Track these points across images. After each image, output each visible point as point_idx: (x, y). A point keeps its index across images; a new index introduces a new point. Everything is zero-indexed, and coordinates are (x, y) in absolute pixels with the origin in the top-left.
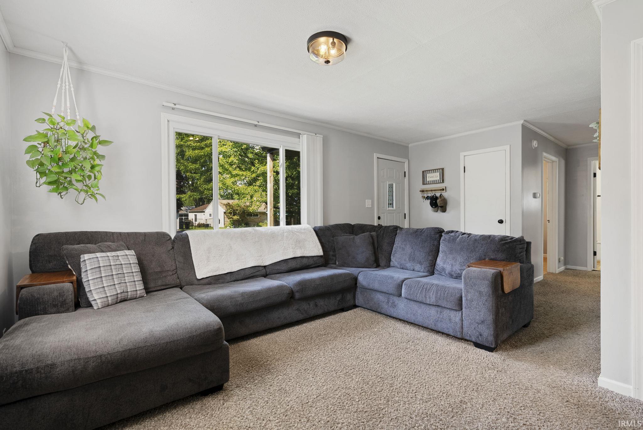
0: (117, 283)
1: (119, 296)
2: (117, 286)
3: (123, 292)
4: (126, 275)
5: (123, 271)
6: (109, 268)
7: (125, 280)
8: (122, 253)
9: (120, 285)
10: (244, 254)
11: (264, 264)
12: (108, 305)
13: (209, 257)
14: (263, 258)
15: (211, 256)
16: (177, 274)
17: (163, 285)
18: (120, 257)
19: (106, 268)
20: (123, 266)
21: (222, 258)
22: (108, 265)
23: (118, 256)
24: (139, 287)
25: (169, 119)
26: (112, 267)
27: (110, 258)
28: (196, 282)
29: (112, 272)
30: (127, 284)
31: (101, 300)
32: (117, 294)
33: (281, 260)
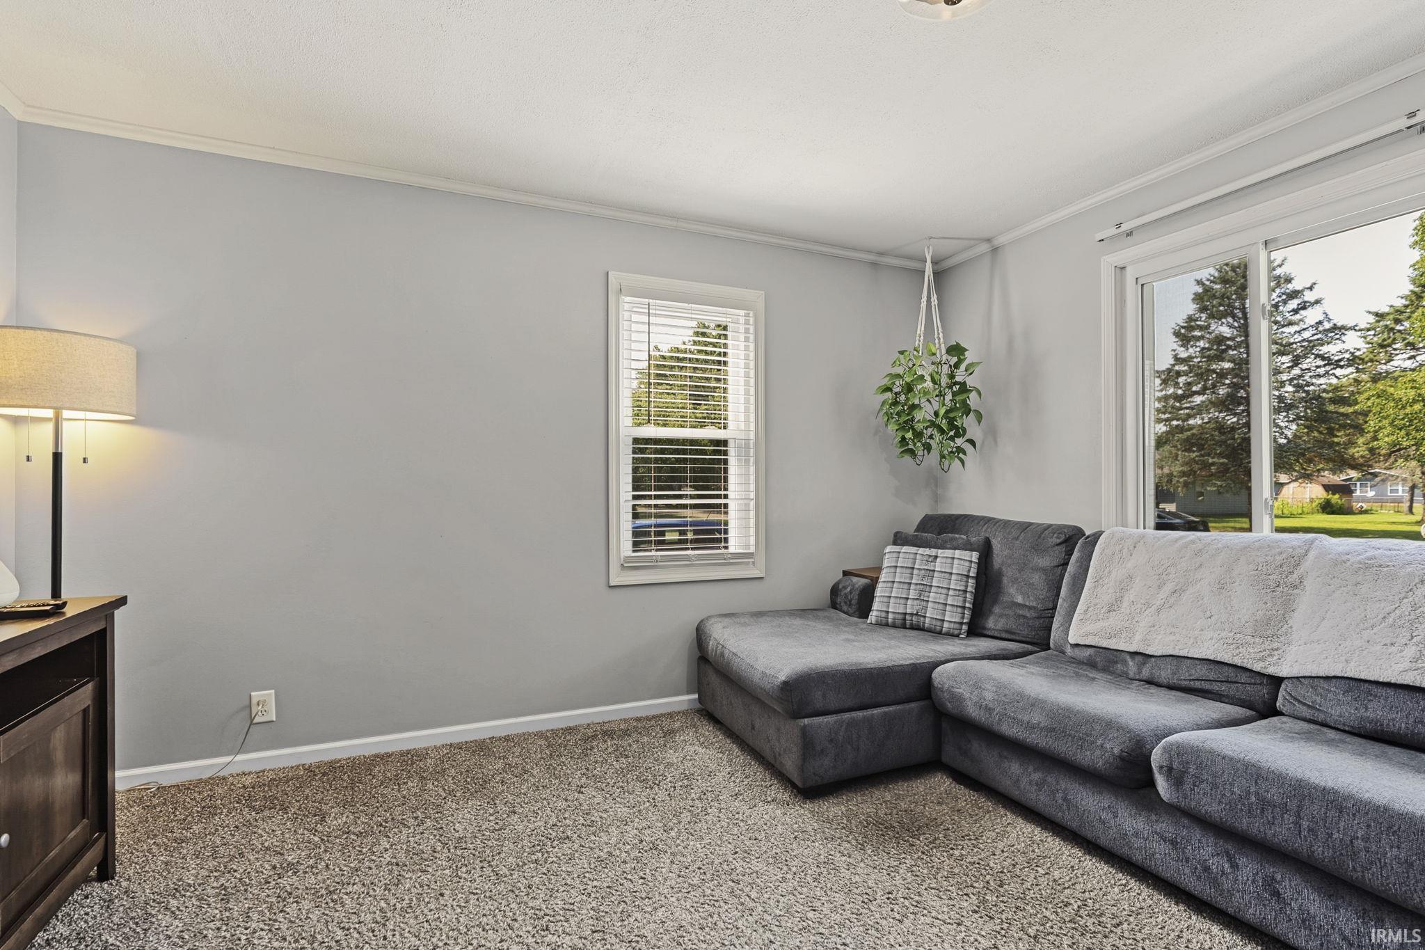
0: (913, 596)
1: (908, 617)
2: (909, 602)
3: (917, 614)
4: (933, 589)
5: (932, 583)
6: (909, 571)
7: (928, 597)
8: (948, 553)
9: (916, 602)
10: (1208, 614)
11: (1271, 670)
12: (883, 624)
13: (1119, 599)
14: (1276, 650)
15: (1126, 599)
16: (1051, 620)
17: (1007, 631)
18: (938, 560)
19: (904, 570)
20: (936, 574)
21: (1149, 610)
22: (908, 567)
23: (936, 557)
24: (952, 617)
25: (1120, 264)
26: (915, 572)
27: (918, 557)
28: (1069, 651)
29: (912, 578)
30: (930, 605)
31: (879, 614)
32: (905, 614)
33: (1333, 674)
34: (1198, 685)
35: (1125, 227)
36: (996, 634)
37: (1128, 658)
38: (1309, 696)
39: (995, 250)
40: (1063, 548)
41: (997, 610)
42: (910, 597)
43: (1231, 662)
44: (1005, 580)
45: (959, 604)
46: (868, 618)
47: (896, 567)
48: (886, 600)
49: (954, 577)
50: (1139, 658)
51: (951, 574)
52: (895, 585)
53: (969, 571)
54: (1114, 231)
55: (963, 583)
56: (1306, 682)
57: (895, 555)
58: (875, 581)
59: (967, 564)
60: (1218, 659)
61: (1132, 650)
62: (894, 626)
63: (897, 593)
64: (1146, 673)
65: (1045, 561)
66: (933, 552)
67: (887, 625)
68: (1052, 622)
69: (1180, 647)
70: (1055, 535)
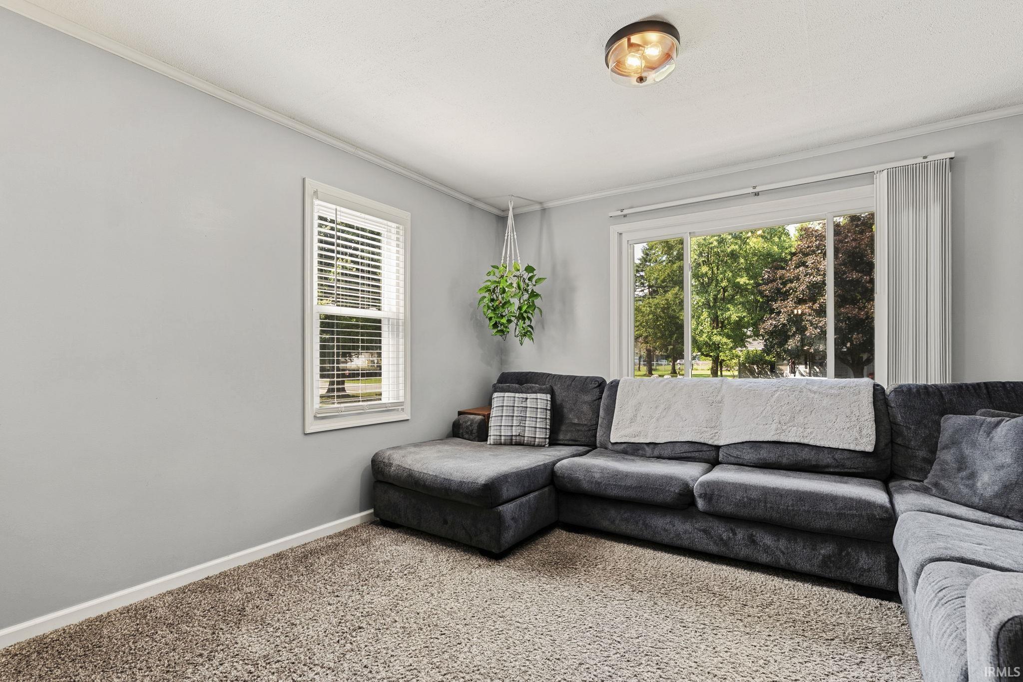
0: (516, 425)
1: (514, 438)
2: (514, 428)
3: (519, 435)
4: (528, 419)
5: (526, 415)
6: (512, 408)
7: (525, 424)
8: (533, 396)
9: (518, 428)
10: (684, 419)
11: (716, 443)
12: (498, 444)
13: (635, 416)
14: (717, 433)
15: (638, 415)
16: (596, 431)
17: (572, 440)
18: (528, 400)
19: (508, 408)
20: (528, 409)
21: (652, 420)
22: (511, 406)
23: (527, 399)
24: (541, 435)
25: (620, 231)
26: (515, 408)
27: (516, 399)
28: (610, 446)
29: (514, 413)
30: (527, 428)
31: (495, 437)
32: (512, 436)
33: (745, 440)
34: (685, 455)
35: (625, 212)
36: (566, 442)
37: (645, 446)
38: (735, 453)
39: (544, 210)
40: (597, 390)
41: (563, 428)
42: (514, 425)
43: (699, 441)
44: (565, 410)
45: (543, 427)
46: (487, 440)
47: (503, 406)
48: (498, 428)
49: (539, 410)
50: (652, 446)
51: (537, 408)
52: (504, 418)
53: (547, 406)
54: (619, 213)
55: (545, 414)
56: (732, 446)
57: (501, 399)
58: (488, 417)
59: (545, 402)
60: (694, 441)
61: (648, 442)
62: (505, 444)
63: (505, 422)
64: (656, 453)
65: (588, 398)
66: (524, 395)
67: (501, 444)
68: (597, 432)
69: (674, 437)
70: (593, 382)
